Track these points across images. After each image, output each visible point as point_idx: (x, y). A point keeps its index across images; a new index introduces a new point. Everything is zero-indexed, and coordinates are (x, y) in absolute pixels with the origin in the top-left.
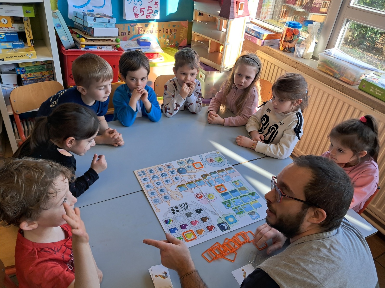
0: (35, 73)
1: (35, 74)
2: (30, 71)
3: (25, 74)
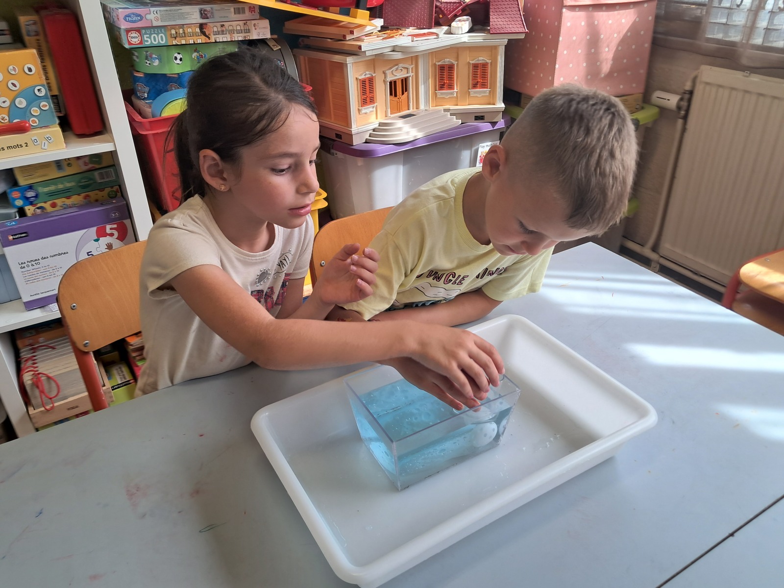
0: (68, 197)
1: (67, 202)
2: (52, 194)
3: (39, 205)
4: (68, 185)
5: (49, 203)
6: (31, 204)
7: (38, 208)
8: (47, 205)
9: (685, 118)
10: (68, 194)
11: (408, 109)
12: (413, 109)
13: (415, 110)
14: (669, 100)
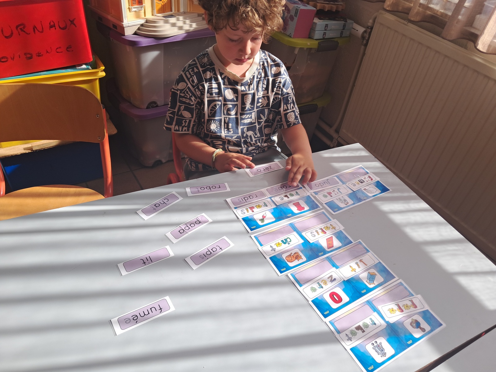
9: (366, 45)
11: (171, 11)
12: (175, 11)
13: (176, 12)
14: (357, 31)
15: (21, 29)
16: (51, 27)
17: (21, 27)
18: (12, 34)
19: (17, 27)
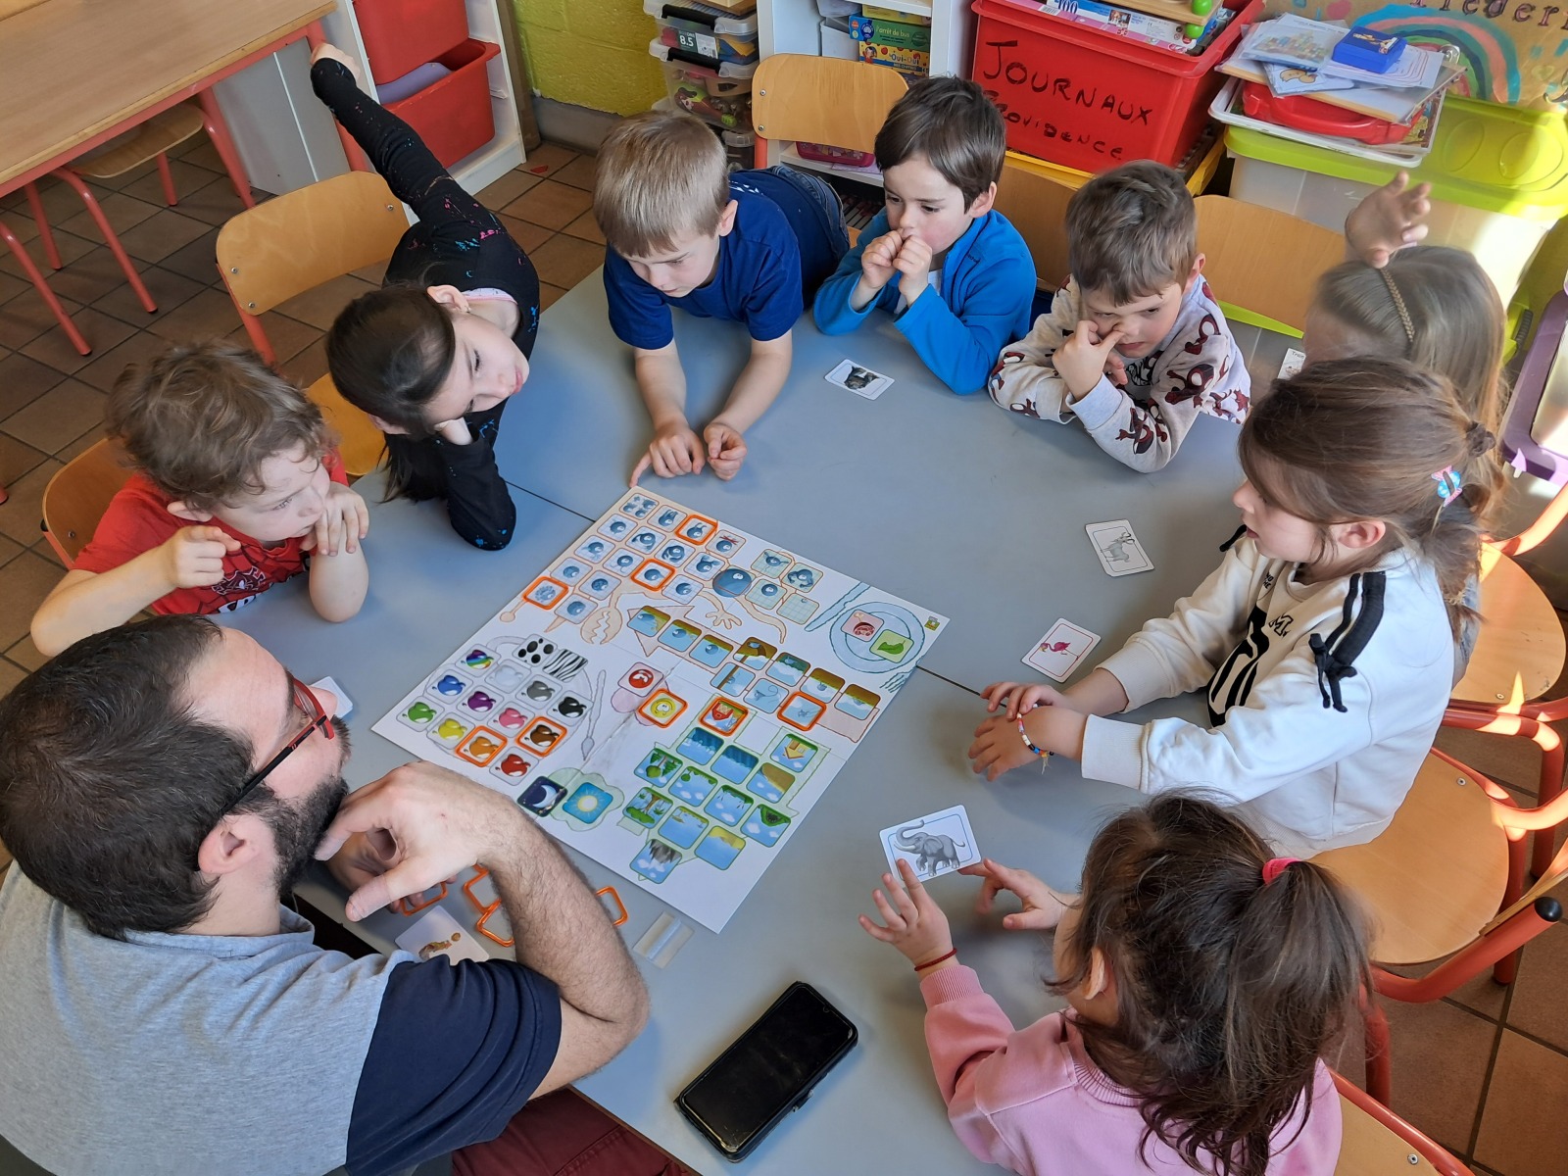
0: (900, 49)
1: (898, 54)
2: (886, 39)
3: (872, 45)
4: (903, 35)
5: (882, 47)
6: (865, 40)
7: (870, 48)
8: (879, 49)
10: (900, 45)
15: (1060, 86)
16: (1106, 104)
17: (1062, 84)
18: (1045, 87)
19: (1056, 82)
